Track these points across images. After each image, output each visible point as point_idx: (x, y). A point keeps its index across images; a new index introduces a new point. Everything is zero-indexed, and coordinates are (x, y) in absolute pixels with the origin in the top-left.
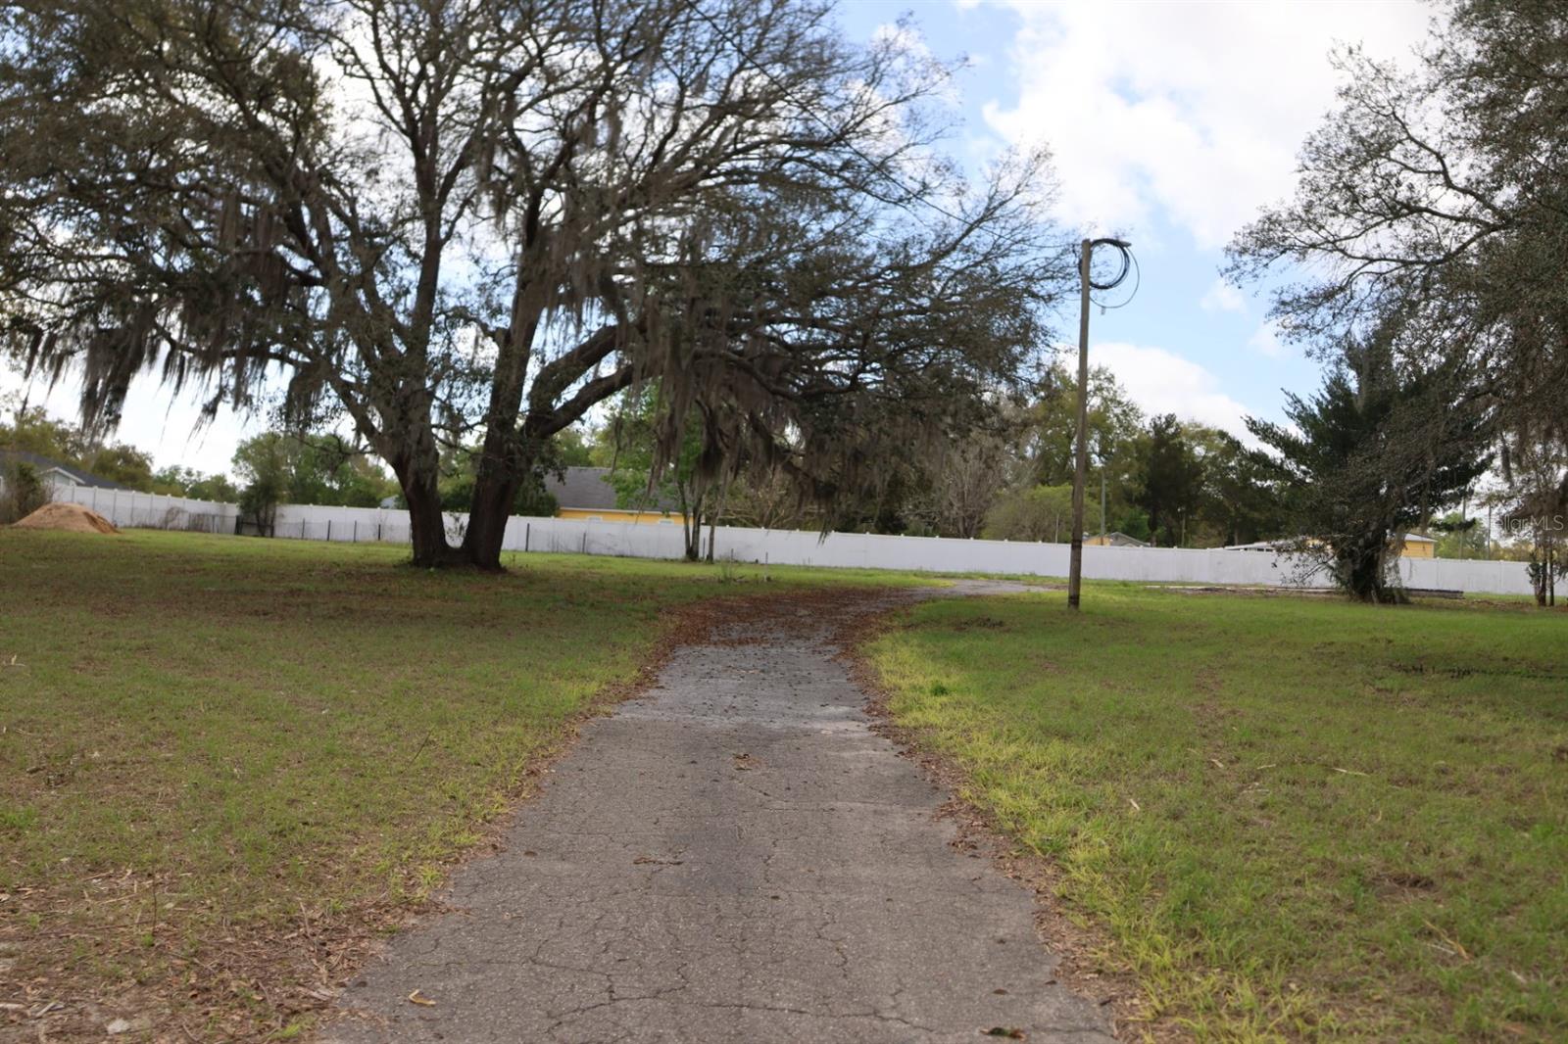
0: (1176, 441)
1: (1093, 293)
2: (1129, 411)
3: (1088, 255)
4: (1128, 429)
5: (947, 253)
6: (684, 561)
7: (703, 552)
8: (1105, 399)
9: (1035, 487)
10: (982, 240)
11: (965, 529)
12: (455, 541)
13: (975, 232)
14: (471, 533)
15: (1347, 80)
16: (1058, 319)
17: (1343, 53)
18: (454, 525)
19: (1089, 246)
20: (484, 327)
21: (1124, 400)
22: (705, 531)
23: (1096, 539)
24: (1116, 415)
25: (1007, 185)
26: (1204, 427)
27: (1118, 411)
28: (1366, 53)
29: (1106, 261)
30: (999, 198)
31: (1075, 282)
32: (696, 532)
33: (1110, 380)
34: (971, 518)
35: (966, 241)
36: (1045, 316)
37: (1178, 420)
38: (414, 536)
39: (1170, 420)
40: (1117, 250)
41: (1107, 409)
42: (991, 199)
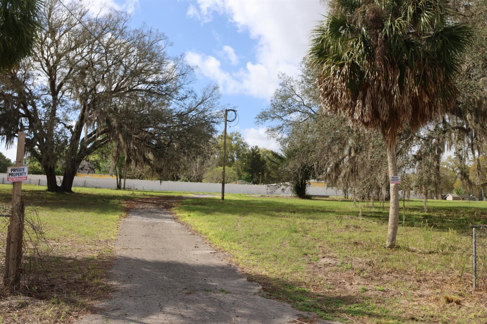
0: (258, 154)
1: (228, 122)
2: (245, 145)
3: (227, 113)
4: (245, 150)
5: (192, 111)
6: (117, 189)
7: (122, 186)
8: (239, 142)
9: (217, 167)
10: (202, 107)
11: (197, 179)
12: (59, 184)
13: (199, 106)
14: (64, 182)
15: (282, 81)
16: (219, 128)
17: (281, 75)
18: (59, 180)
19: (227, 111)
20: (65, 125)
21: (244, 142)
22: (123, 180)
23: (234, 182)
24: (241, 146)
25: (207, 94)
26: (267, 149)
27: (242, 145)
28: (286, 75)
29: (231, 114)
30: (205, 98)
31: (223, 119)
32: (120, 181)
33: (240, 136)
34: (199, 176)
35: (197, 108)
36: (216, 127)
37: (259, 147)
38: (48, 183)
39: (257, 147)
40: (233, 112)
41: (239, 144)
42: (203, 98)
